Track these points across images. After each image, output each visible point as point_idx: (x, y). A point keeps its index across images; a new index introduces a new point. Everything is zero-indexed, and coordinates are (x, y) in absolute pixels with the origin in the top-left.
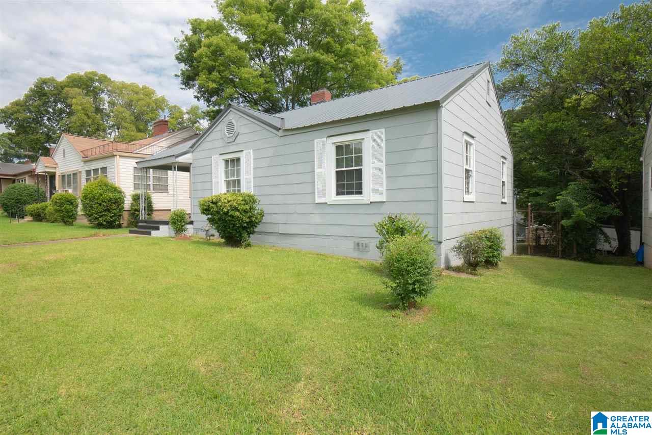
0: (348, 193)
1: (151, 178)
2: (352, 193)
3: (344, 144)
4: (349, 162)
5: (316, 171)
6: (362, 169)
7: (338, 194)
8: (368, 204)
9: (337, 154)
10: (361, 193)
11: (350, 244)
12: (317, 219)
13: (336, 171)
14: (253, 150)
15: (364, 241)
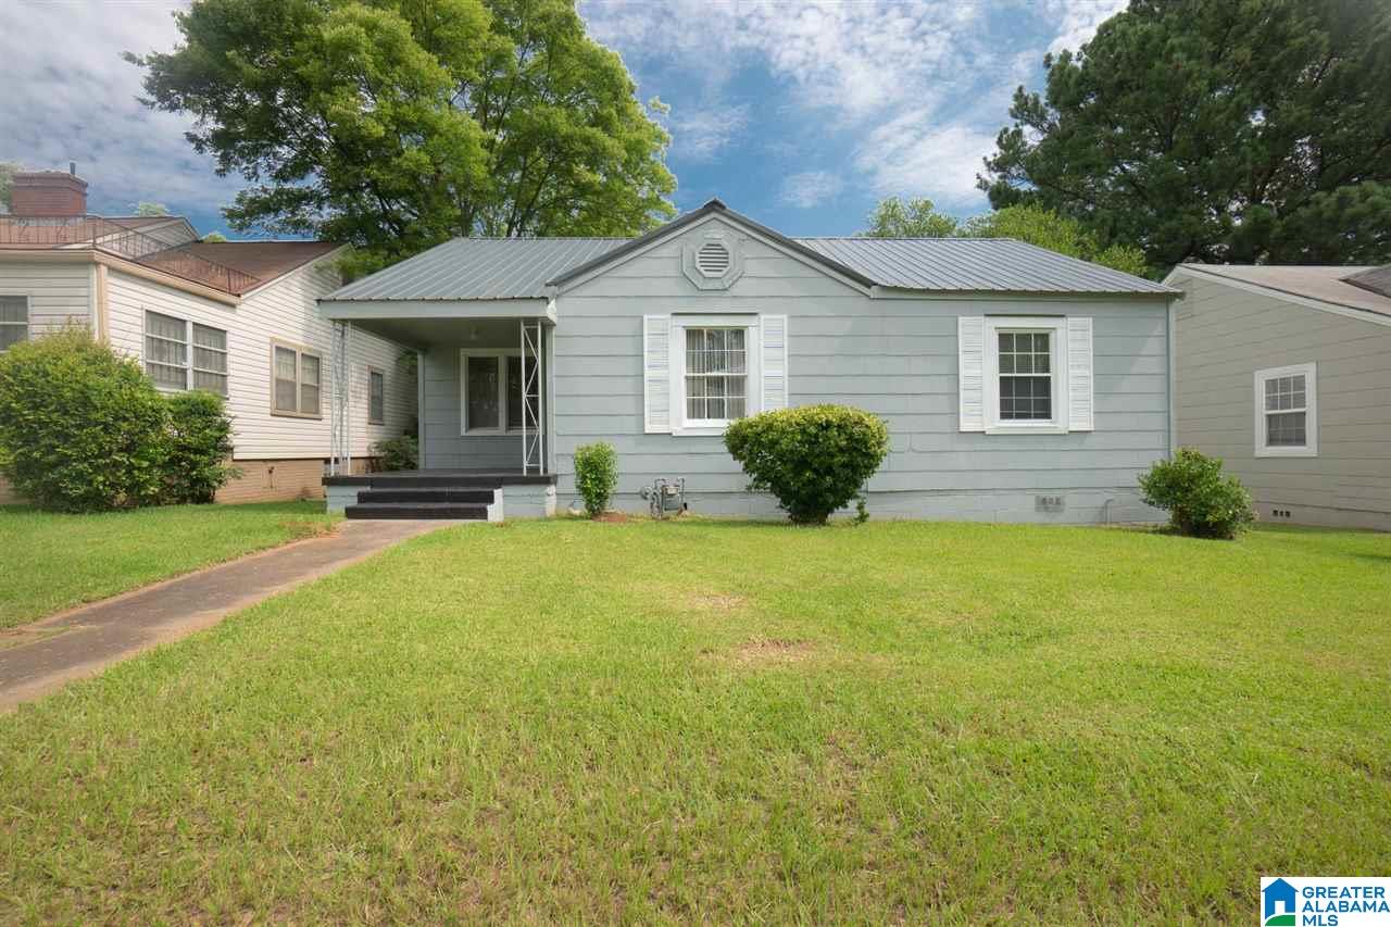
0: (1019, 416)
1: (190, 349)
2: (1026, 416)
3: (1015, 332)
4: (1025, 364)
5: (962, 372)
6: (1049, 378)
7: (1004, 416)
8: (1065, 435)
9: (1002, 348)
10: (1047, 416)
11: (1031, 502)
12: (962, 461)
13: (1001, 378)
14: (792, 317)
15: (1053, 495)
